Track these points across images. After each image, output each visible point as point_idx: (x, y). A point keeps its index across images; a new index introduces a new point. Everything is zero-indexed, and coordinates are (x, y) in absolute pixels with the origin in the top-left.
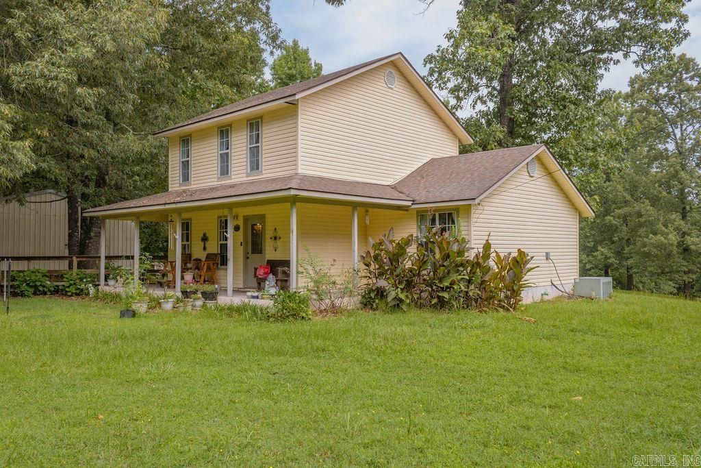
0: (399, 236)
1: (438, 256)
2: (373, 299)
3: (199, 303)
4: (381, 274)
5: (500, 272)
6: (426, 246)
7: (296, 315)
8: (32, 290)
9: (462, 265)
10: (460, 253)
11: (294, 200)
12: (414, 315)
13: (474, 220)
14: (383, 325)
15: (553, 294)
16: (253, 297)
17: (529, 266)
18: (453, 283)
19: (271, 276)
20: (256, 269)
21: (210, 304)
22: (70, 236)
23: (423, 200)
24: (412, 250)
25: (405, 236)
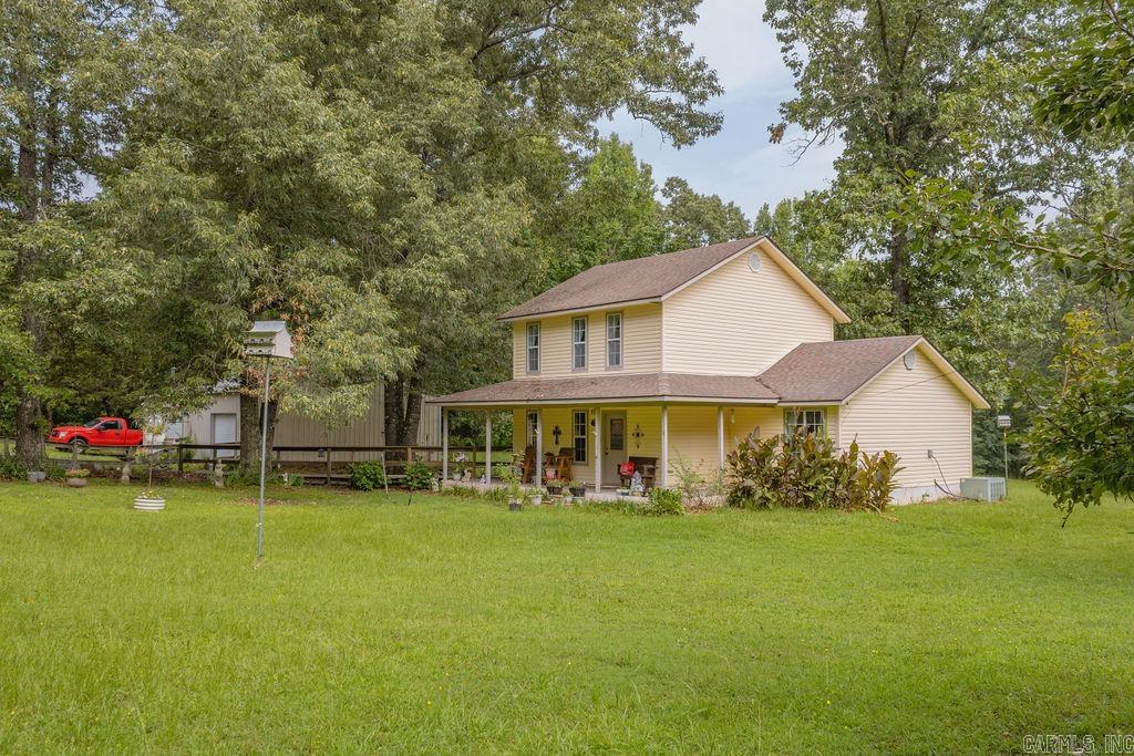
0: (765, 437)
1: (803, 457)
2: (740, 497)
3: (569, 499)
4: (746, 474)
5: (869, 473)
6: (792, 446)
7: (671, 511)
8: (371, 483)
9: (828, 465)
10: (826, 454)
11: (665, 405)
12: (781, 513)
13: (841, 419)
14: (750, 520)
15: (935, 495)
16: (623, 494)
17: (897, 466)
18: (818, 483)
19: (637, 473)
20: (619, 466)
21: (580, 500)
22: (387, 422)
23: (789, 398)
24: (779, 450)
25: (771, 437)
